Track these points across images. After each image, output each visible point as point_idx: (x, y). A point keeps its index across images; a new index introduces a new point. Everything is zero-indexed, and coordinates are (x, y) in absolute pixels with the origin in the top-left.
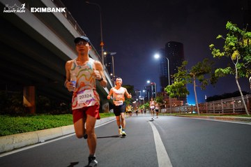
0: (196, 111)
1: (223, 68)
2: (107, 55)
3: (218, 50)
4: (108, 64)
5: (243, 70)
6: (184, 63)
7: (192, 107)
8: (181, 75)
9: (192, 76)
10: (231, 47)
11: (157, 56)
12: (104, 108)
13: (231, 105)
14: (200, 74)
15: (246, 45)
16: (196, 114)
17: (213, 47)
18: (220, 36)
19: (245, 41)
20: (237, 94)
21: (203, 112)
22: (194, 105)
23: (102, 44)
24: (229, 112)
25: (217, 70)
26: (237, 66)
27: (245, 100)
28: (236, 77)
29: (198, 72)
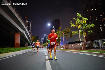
0: (64, 48)
1: (75, 31)
2: (28, 23)
3: (73, 24)
4: (28, 27)
5: (82, 33)
6: (60, 28)
7: (62, 46)
8: (58, 33)
9: (63, 34)
10: (78, 23)
11: (49, 25)
12: (25, 45)
13: (77, 46)
14: (66, 33)
15: (83, 23)
16: (64, 49)
17: (71, 23)
18: (74, 19)
19: (84, 22)
20: (79, 42)
21: (67, 48)
22: (63, 45)
23: (26, 18)
24: (76, 49)
25: (73, 32)
26: (80, 31)
27: (82, 44)
28: (79, 35)
29: (65, 32)
